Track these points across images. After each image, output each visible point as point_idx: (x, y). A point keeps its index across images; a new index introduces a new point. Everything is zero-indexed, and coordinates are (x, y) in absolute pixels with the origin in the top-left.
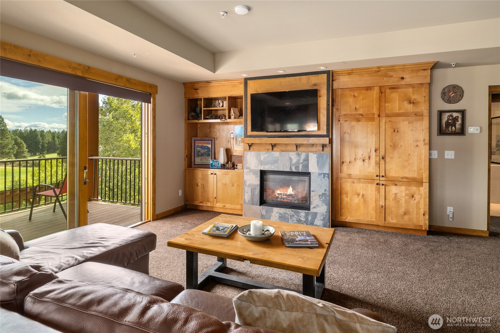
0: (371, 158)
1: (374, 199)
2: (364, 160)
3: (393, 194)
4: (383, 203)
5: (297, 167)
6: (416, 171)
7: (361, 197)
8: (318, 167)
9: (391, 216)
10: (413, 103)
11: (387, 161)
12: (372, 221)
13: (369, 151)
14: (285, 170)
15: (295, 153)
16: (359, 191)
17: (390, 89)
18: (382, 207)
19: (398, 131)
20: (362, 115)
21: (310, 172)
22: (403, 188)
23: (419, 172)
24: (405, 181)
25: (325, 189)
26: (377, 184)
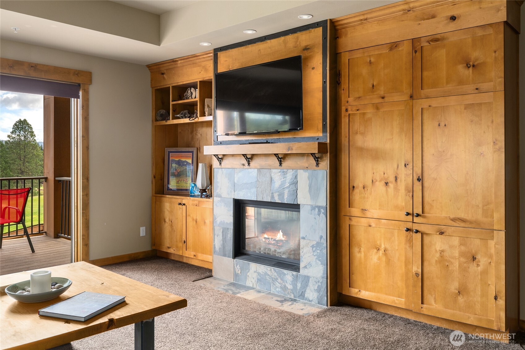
0: (399, 180)
1: (403, 259)
2: (387, 184)
3: (436, 251)
4: (418, 268)
5: (281, 195)
6: (481, 206)
7: (382, 253)
8: (310, 195)
9: (434, 296)
10: (474, 66)
11: (426, 184)
12: (400, 302)
13: (396, 166)
14: (265, 200)
15: (279, 170)
16: (378, 242)
17: (430, 42)
18: (417, 274)
19: (445, 125)
20: (383, 98)
21: (300, 205)
22: (456, 241)
23: (485, 208)
24: (458, 225)
25: (320, 234)
26: (408, 230)
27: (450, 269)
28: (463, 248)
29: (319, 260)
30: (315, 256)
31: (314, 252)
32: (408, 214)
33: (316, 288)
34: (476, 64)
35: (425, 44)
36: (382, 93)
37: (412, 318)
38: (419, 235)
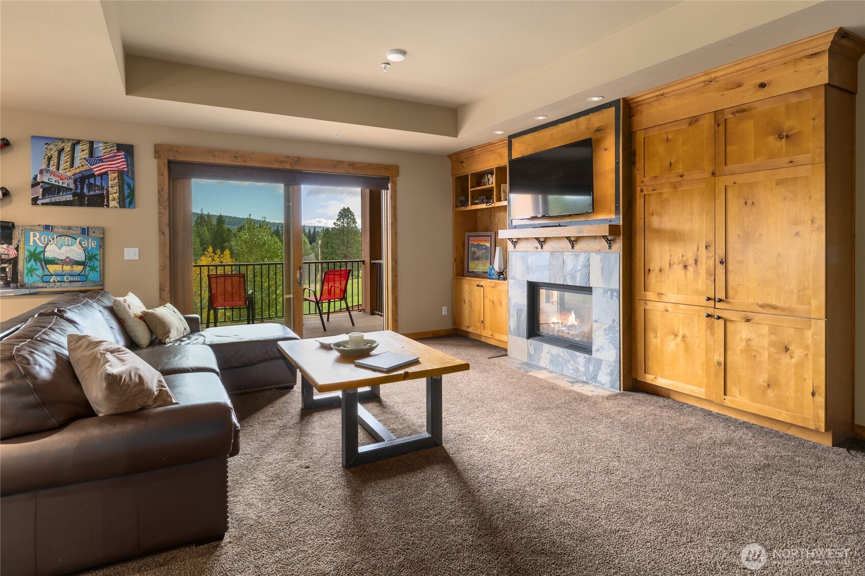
0: (699, 263)
1: (704, 346)
2: (685, 267)
3: (742, 339)
4: (720, 357)
5: (573, 277)
6: (795, 291)
7: (681, 340)
8: (603, 278)
9: (739, 387)
10: (787, 136)
11: (730, 267)
12: (701, 392)
13: (696, 248)
14: (557, 282)
15: (572, 253)
16: (676, 328)
17: (735, 114)
18: (719, 363)
19: (753, 203)
20: (681, 176)
21: (592, 288)
22: (765, 330)
23: (801, 294)
24: (768, 312)
25: (613, 318)
26: (708, 316)
27: (758, 359)
28: (773, 337)
29: (612, 344)
30: (607, 339)
31: (606, 335)
32: (709, 299)
33: (609, 372)
34: (790, 134)
35: (729, 116)
36: (680, 171)
37: (714, 410)
38: (721, 322)
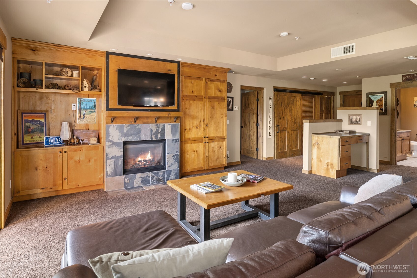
0: (201, 126)
1: (203, 153)
2: (197, 127)
3: (212, 148)
4: (207, 155)
5: (156, 136)
6: (222, 132)
7: (196, 153)
8: (172, 134)
10: (220, 91)
11: (209, 127)
13: (200, 121)
14: (146, 139)
15: (155, 124)
16: (194, 149)
17: (210, 81)
18: (207, 157)
19: (214, 108)
20: (196, 97)
21: (166, 139)
25: (177, 150)
28: (218, 145)
29: (176, 161)
30: (174, 160)
31: (173, 158)
32: (205, 137)
33: (175, 173)
36: (196, 95)
